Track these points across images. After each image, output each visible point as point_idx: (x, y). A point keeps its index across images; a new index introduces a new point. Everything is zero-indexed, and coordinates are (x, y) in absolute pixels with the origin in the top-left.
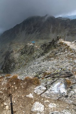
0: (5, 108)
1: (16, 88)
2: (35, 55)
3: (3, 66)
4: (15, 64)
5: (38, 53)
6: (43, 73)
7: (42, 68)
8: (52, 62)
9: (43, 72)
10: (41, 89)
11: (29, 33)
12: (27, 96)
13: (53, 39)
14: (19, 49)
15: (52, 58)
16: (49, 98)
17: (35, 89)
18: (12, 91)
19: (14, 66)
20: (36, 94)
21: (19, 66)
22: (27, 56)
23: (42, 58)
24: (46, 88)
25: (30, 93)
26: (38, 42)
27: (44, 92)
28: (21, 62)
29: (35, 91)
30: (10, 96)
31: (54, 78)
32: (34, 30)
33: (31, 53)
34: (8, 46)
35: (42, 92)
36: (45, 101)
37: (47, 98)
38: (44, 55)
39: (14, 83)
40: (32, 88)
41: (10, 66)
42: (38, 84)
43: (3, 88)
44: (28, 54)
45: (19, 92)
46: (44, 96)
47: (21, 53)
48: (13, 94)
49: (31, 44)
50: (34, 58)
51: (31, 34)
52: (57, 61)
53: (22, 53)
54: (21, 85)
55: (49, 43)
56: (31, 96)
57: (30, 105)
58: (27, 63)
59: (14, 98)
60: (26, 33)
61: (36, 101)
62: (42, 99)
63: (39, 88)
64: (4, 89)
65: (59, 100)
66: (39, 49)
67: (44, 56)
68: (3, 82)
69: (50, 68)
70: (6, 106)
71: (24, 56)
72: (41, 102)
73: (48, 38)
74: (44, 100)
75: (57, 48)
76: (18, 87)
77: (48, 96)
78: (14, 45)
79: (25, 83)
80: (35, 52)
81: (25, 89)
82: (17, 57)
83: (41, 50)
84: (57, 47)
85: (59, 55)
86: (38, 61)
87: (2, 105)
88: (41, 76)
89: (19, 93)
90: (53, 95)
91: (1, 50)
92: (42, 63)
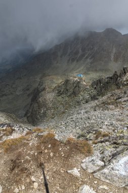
0: (32, 186)
1: (52, 154)
2: (81, 98)
3: (28, 111)
4: (47, 110)
5: (86, 95)
6: (94, 132)
7: (92, 121)
8: (111, 112)
9: (95, 130)
10: (94, 164)
11: (73, 60)
12: (69, 171)
13: (116, 72)
14: (54, 85)
15: (111, 106)
16: (108, 181)
17: (84, 161)
18: (44, 158)
19: (45, 113)
20: (84, 170)
21: (53, 114)
22: (67, 99)
23: (94, 103)
24: (103, 163)
25: (74, 167)
26: (88, 76)
27: (99, 170)
28: (57, 108)
29: (83, 165)
30: (41, 166)
31: (117, 146)
32: (83, 55)
33: (75, 94)
34: (38, 80)
35: (95, 170)
36: (101, 187)
37: (105, 182)
38: (97, 99)
39: (50, 146)
40: (79, 158)
41: (39, 113)
42: (89, 152)
43: (30, 151)
44: (70, 96)
45: (57, 163)
46: (100, 177)
47: (58, 93)
48: (46, 164)
49: (76, 79)
50: (78, 103)
51: (77, 61)
52: (121, 111)
53: (60, 93)
54: (61, 151)
55: (107, 78)
56: (76, 172)
57: (74, 188)
58: (66, 110)
59: (48, 171)
60: (69, 60)
61: (84, 183)
62: (96, 182)
63: (90, 160)
64: (32, 153)
65: (126, 189)
66: (88, 87)
67: (96, 101)
68: (32, 141)
69: (106, 123)
70: (34, 182)
71: (63, 97)
72: (93, 187)
73: (106, 70)
74: (98, 185)
75: (121, 89)
76: (55, 153)
77: (106, 178)
78: (47, 78)
79: (66, 148)
80: (82, 93)
81: (67, 158)
82: (51, 99)
83: (92, 91)
84: (121, 87)
85: (125, 101)
86: (85, 108)
87: (28, 180)
88: (91, 136)
89: (56, 165)
90: (116, 179)
91: (28, 86)
92: (92, 113)
